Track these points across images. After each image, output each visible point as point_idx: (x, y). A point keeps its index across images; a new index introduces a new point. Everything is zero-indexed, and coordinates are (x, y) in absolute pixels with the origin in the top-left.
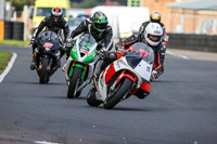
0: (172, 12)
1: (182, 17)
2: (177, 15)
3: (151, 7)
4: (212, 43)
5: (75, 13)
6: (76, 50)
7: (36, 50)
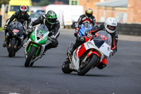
0: (98, 9)
1: (105, 12)
2: (101, 10)
3: (85, 5)
4: (124, 29)
5: (35, 9)
6: (35, 34)
7: (7, 34)
